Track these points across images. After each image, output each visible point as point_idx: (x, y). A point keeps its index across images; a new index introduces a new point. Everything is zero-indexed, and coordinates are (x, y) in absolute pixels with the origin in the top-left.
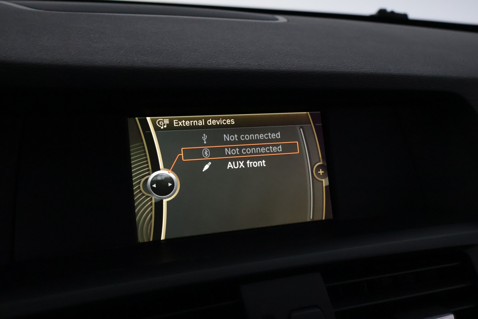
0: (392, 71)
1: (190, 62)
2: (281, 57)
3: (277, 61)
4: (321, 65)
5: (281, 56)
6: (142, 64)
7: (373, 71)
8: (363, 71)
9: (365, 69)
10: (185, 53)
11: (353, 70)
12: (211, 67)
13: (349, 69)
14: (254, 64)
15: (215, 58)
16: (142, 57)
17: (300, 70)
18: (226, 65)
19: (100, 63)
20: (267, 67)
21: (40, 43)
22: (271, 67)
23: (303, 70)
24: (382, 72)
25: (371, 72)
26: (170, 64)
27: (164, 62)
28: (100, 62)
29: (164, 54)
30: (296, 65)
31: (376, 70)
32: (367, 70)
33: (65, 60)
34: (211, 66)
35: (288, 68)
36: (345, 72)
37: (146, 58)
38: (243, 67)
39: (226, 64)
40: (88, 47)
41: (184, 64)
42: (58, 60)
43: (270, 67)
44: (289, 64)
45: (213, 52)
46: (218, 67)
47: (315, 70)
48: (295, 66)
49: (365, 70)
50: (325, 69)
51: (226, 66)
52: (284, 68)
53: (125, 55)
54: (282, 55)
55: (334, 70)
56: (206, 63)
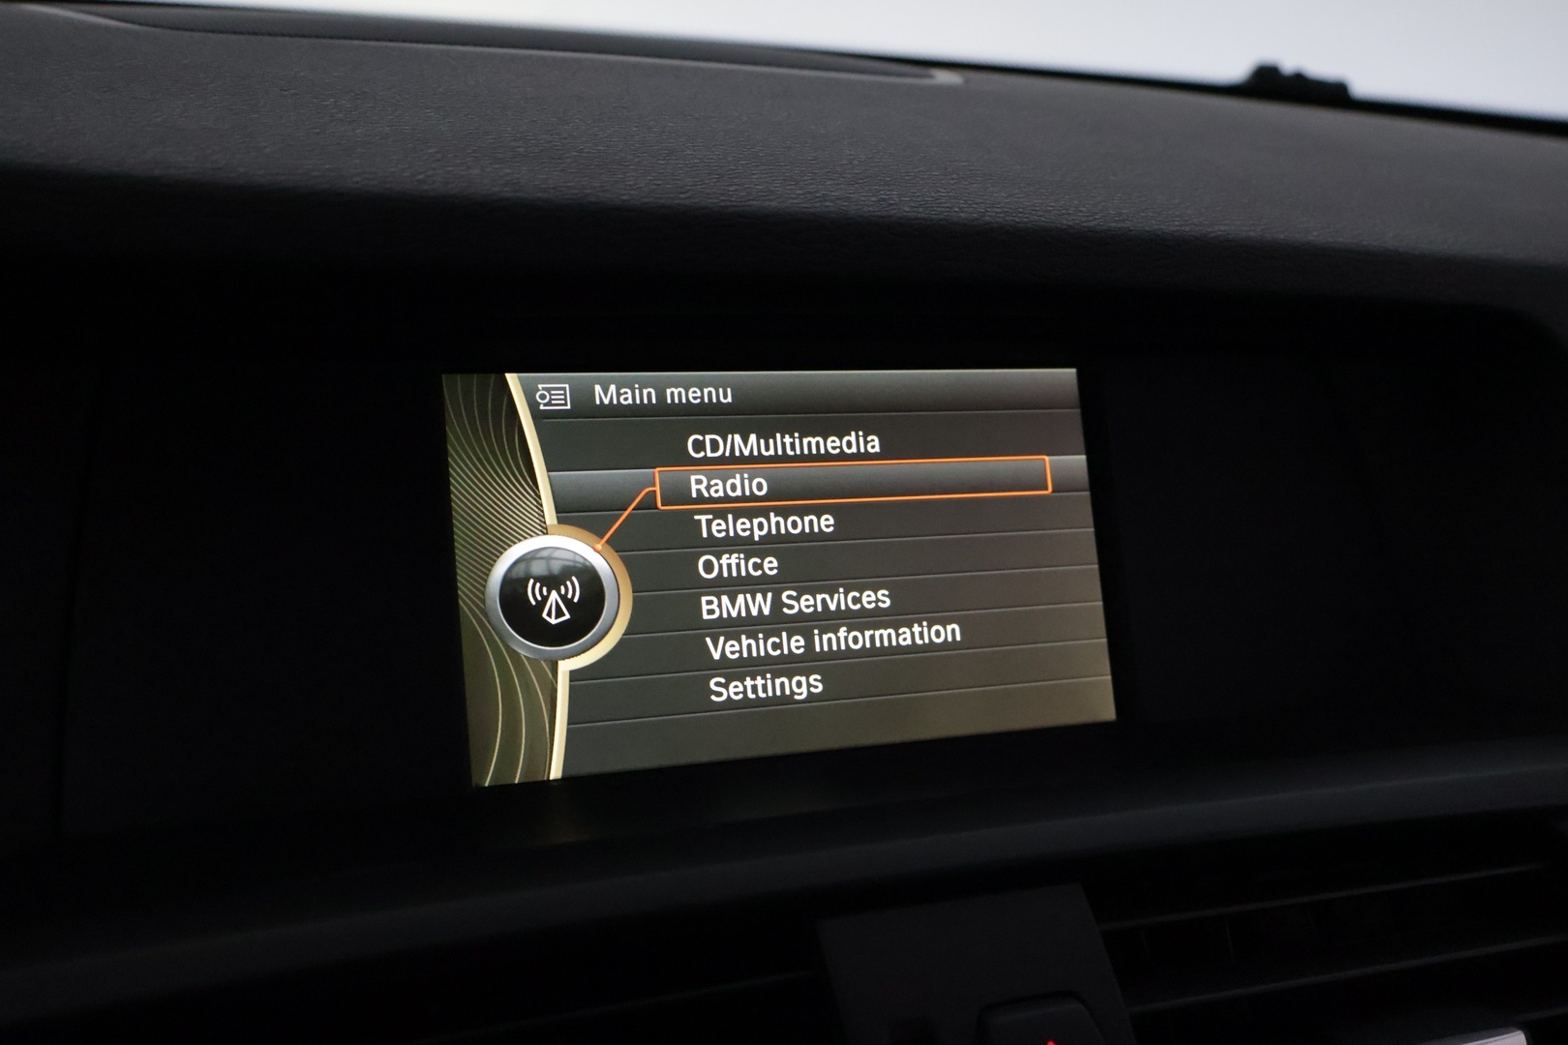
0: (1315, 234)
1: (655, 187)
2: (952, 182)
3: (939, 192)
4: (1084, 209)
5: (953, 179)
6: (496, 189)
7: (1252, 234)
8: (1219, 233)
9: (1225, 225)
10: (637, 160)
11: (1187, 229)
12: (722, 204)
13: (1177, 223)
14: (863, 198)
15: (736, 178)
16: (497, 166)
17: (1013, 221)
18: (771, 200)
19: (357, 182)
20: (907, 209)
21: (159, 120)
22: (921, 210)
23: (1026, 223)
24: (1282, 236)
25: (1244, 234)
26: (589, 191)
27: (569, 184)
28: (358, 179)
29: (569, 160)
30: (1003, 207)
31: (1263, 230)
32: (1233, 228)
33: (242, 170)
34: (724, 200)
35: (975, 215)
36: (1163, 233)
37: (508, 171)
38: (827, 207)
39: (772, 197)
40: (318, 133)
41: (633, 192)
42: (220, 169)
43: (916, 210)
44: (977, 201)
45: (730, 159)
46: (748, 203)
47: (1065, 222)
48: (998, 210)
49: (1227, 228)
50: (1095, 223)
51: (774, 204)
52: (962, 215)
53: (439, 160)
54: (954, 176)
55: (1128, 224)
56: (708, 191)
